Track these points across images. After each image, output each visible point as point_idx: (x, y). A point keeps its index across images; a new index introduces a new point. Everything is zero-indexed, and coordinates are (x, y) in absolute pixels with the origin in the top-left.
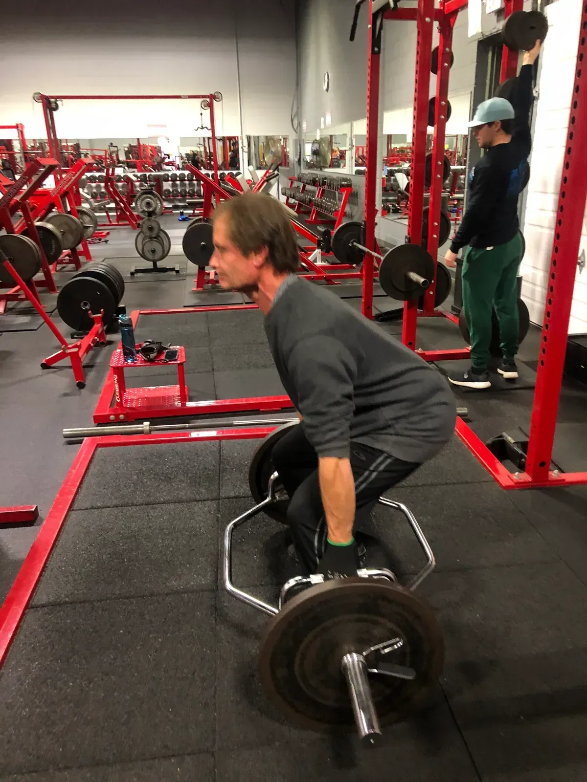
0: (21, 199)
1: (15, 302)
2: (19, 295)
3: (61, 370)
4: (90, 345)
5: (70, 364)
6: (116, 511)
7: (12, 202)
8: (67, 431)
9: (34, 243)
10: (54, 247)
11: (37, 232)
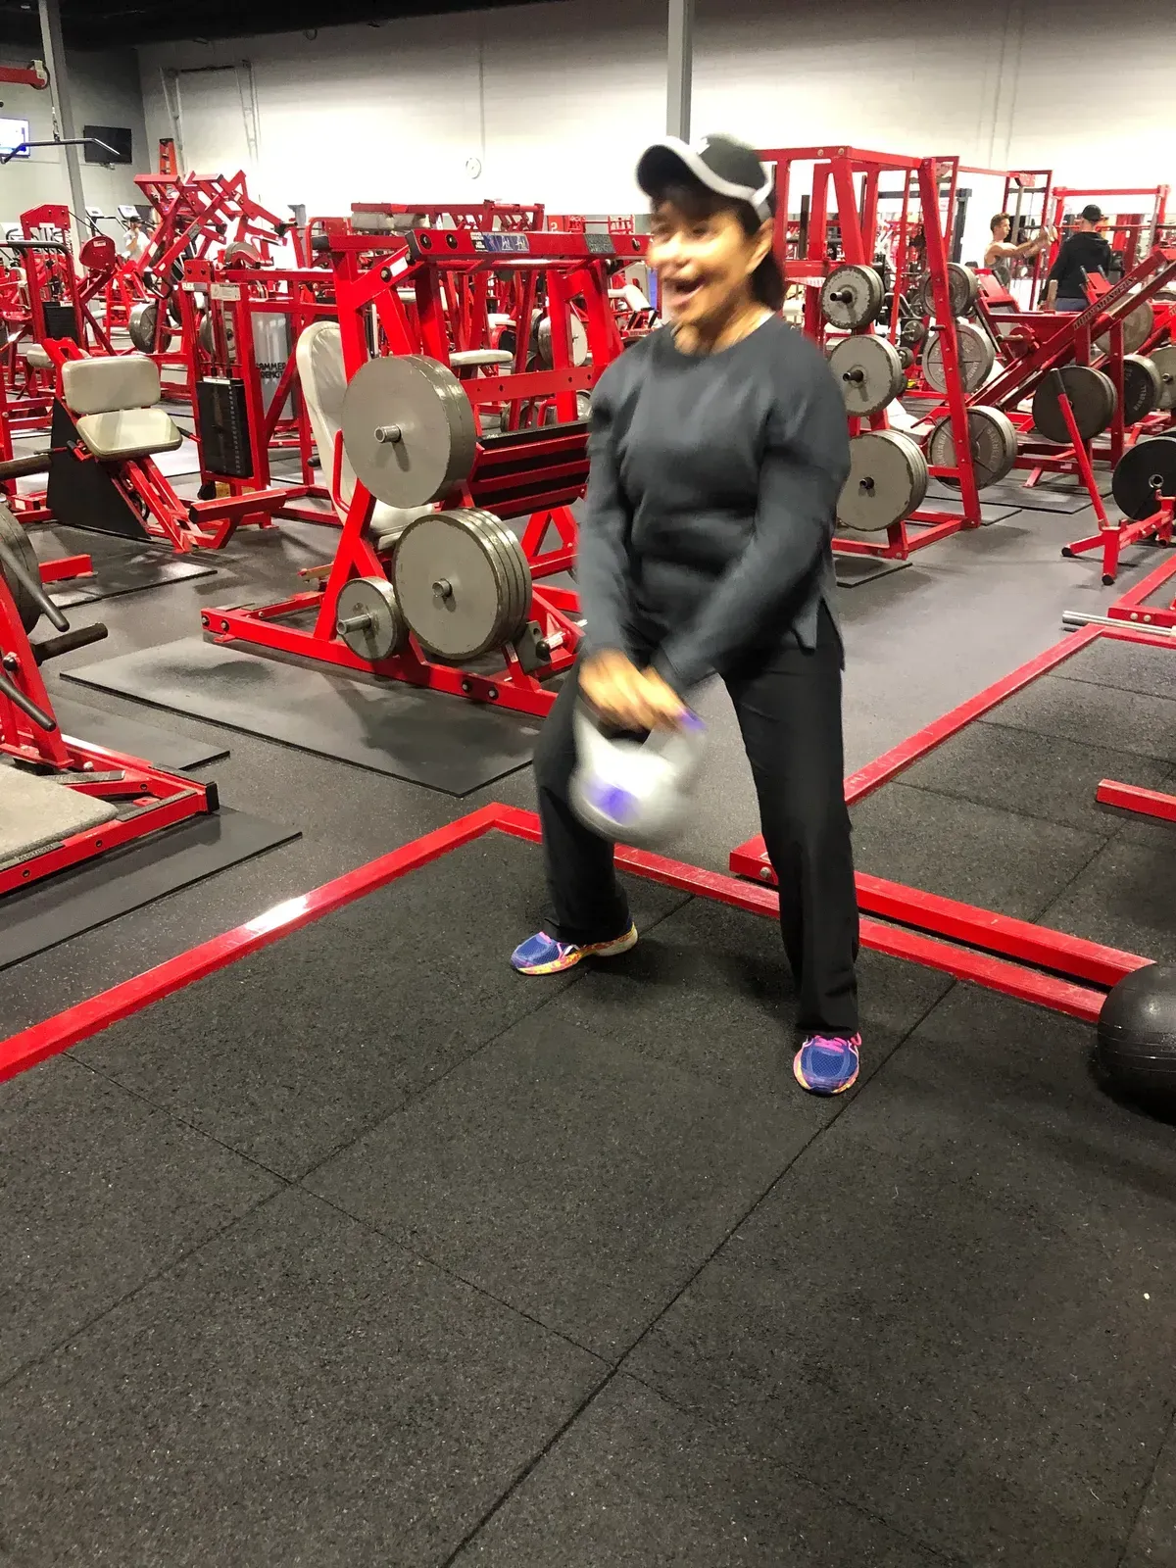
0: (1113, 316)
1: (1056, 475)
2: (1064, 464)
3: (1087, 561)
4: (1140, 532)
5: (1102, 558)
6: (1095, 687)
7: (1100, 319)
8: (1068, 615)
9: (1113, 387)
10: (1143, 396)
11: (1123, 370)
